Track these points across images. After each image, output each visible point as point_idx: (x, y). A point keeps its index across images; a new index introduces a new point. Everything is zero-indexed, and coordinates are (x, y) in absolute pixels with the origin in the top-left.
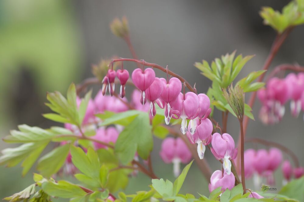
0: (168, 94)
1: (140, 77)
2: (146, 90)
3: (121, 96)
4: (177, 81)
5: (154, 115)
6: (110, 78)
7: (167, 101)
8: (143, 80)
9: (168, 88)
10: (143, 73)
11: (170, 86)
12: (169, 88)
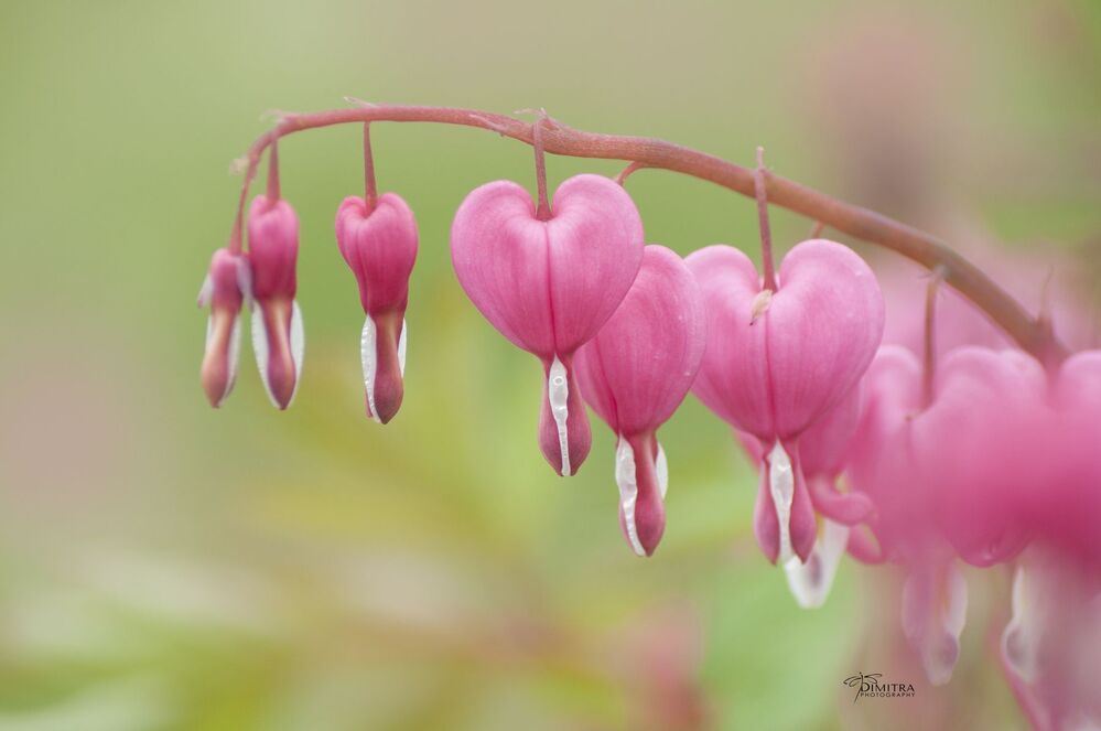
0: (761, 371)
1: (510, 245)
2: (582, 355)
3: (373, 410)
4: (842, 269)
5: (649, 549)
6: (254, 265)
7: (766, 426)
8: (534, 269)
9: (761, 322)
10: (544, 213)
11: (784, 305)
12: (767, 325)
